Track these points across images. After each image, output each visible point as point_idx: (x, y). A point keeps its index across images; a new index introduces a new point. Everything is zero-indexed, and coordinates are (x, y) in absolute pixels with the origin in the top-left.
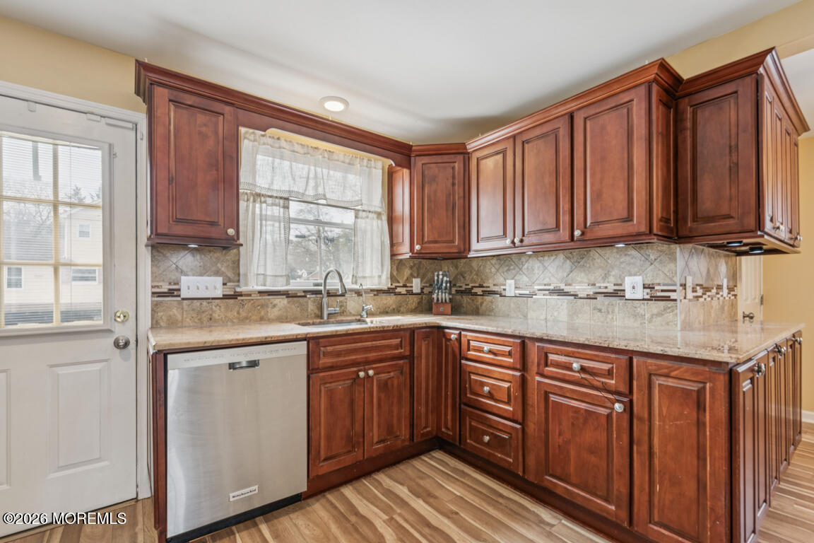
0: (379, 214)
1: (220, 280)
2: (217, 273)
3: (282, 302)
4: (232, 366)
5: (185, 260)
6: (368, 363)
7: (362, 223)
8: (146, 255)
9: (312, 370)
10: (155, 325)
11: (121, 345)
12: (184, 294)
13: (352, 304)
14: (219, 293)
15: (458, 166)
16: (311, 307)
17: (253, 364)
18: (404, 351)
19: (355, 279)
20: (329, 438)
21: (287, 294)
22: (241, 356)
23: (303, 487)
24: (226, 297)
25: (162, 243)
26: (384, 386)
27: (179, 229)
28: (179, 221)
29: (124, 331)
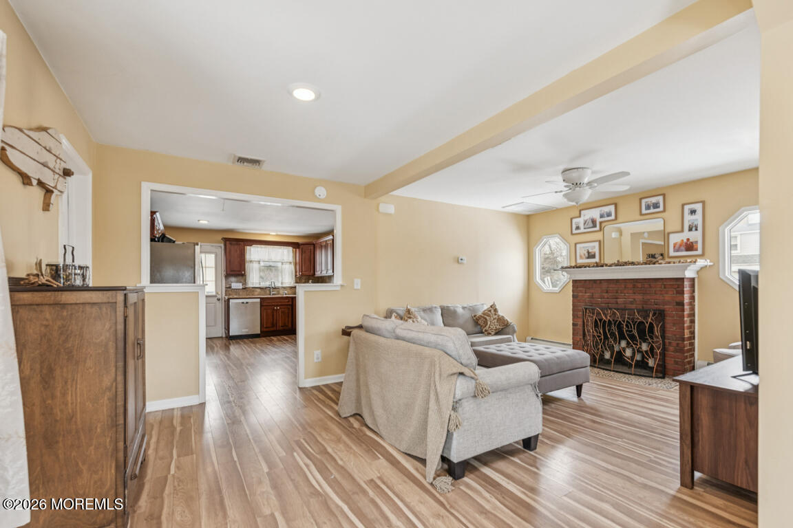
0: (290, 263)
1: (241, 284)
2: (241, 282)
3: (259, 290)
4: (243, 303)
5: (233, 279)
6: (277, 306)
7: (284, 266)
8: (224, 278)
9: (261, 306)
10: (226, 295)
11: (219, 300)
12: (233, 287)
13: (281, 292)
14: (241, 287)
15: (312, 248)
16: (268, 292)
17: (247, 303)
18: (290, 303)
19: (282, 283)
20: (266, 323)
21: (260, 288)
22: (245, 301)
23: (258, 332)
24: (243, 289)
25: (227, 276)
26: (283, 312)
27: (231, 273)
28: (231, 271)
29: (219, 297)
